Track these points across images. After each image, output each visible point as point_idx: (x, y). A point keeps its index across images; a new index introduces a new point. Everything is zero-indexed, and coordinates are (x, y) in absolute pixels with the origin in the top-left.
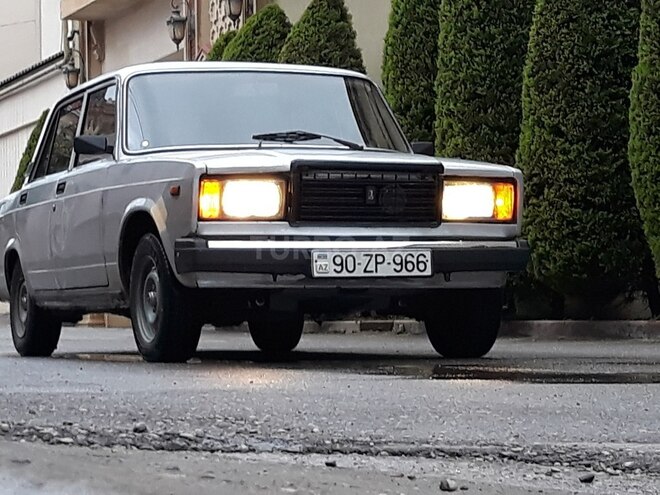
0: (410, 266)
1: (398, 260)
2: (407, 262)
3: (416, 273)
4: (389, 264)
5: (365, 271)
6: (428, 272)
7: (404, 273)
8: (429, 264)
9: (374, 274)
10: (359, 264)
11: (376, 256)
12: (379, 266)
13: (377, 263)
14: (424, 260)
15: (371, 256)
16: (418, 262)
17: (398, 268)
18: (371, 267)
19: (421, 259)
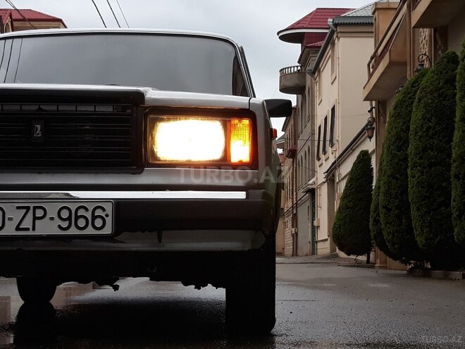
0: (81, 223)
1: (65, 214)
2: (77, 218)
3: (90, 231)
4: (52, 219)
5: (18, 228)
6: (108, 230)
7: (73, 231)
8: (109, 220)
9: (31, 233)
10: (10, 219)
11: (35, 208)
12: (37, 222)
13: (35, 218)
14: (103, 215)
15: (28, 208)
16: (94, 217)
17: (65, 224)
18: (27, 223)
19: (98, 212)
